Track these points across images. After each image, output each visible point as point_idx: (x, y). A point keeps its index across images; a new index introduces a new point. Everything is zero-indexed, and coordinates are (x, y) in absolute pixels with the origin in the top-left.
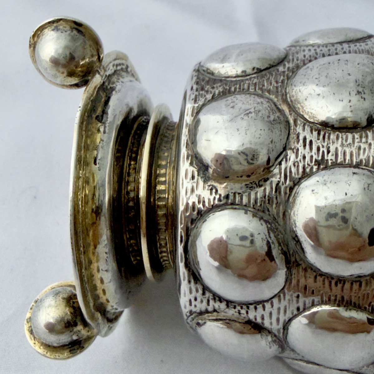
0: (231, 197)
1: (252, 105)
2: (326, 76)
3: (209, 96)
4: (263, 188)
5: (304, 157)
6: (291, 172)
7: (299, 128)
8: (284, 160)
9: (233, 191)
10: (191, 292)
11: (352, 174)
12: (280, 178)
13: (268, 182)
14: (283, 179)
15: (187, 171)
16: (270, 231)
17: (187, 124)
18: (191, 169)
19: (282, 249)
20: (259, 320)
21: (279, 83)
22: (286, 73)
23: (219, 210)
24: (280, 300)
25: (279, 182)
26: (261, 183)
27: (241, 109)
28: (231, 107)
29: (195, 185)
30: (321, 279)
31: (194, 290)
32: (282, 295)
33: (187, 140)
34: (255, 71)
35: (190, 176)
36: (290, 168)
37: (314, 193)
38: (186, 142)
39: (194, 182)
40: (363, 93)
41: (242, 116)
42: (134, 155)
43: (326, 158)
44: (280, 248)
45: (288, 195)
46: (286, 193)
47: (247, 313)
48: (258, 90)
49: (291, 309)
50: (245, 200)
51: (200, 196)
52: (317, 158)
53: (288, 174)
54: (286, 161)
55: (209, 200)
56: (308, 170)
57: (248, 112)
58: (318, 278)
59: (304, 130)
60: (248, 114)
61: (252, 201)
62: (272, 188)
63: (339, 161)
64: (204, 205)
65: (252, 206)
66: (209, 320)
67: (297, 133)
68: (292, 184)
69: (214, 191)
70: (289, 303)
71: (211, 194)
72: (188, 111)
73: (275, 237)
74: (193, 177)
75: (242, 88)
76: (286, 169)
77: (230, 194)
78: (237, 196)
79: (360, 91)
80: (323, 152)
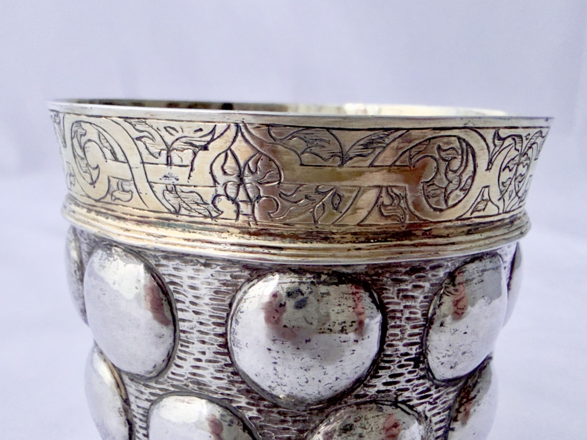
5: (409, 381)
6: (421, 392)
7: (369, 392)
8: (408, 403)
11: (442, 327)
12: (426, 403)
21: (285, 418)
22: (263, 408)
36: (419, 394)
37: (455, 366)
40: (343, 325)
43: (413, 356)
45: (441, 389)
52: (412, 366)
53: (424, 394)
54: (410, 400)
59: (374, 386)
62: (433, 408)
63: (419, 341)
67: (376, 393)
76: (418, 399)
79: (340, 329)
80: (406, 360)
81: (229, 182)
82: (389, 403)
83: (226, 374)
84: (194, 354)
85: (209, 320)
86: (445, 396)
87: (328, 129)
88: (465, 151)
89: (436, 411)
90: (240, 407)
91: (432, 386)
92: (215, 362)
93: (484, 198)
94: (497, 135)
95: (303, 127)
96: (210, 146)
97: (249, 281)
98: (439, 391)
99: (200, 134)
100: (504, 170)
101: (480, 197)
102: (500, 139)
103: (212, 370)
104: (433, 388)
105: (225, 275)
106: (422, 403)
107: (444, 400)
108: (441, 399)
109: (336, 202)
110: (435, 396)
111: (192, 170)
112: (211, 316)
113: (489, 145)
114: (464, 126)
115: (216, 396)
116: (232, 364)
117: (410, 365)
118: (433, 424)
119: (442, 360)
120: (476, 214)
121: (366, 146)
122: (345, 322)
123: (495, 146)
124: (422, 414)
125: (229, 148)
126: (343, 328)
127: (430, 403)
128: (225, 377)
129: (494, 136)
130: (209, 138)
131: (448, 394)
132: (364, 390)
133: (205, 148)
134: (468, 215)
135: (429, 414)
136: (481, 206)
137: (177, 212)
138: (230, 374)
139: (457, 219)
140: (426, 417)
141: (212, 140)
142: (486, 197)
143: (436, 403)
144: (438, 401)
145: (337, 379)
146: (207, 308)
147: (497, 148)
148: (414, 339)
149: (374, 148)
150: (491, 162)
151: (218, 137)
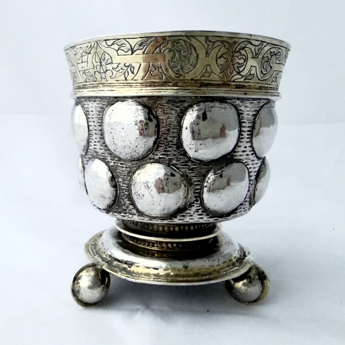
0: (196, 195)
1: (141, 184)
2: (123, 141)
3: (131, 207)
4: (192, 178)
5: (174, 155)
6: (183, 162)
7: (156, 157)
8: (176, 166)
9: (193, 194)
10: (241, 212)
11: (187, 130)
12: (186, 168)
13: (189, 175)
14: (187, 167)
15: (179, 220)
16: (216, 173)
17: (150, 220)
18: (178, 217)
19: (225, 166)
20: (256, 173)
21: (123, 166)
22: (115, 161)
23: (203, 201)
24: (248, 165)
25: (189, 169)
26: (189, 179)
27: (145, 191)
28: (143, 196)
29: (188, 215)
30: (240, 143)
31: (240, 210)
32: (246, 164)
33: (160, 220)
34: (113, 180)
35: (182, 218)
36: (181, 163)
37: (197, 151)
38: (161, 221)
39: (186, 215)
40: (136, 122)
41: (150, 191)
42: (151, 244)
43: (175, 143)
44: (224, 167)
45: (196, 164)
46: (195, 165)
47: (252, 180)
48: (128, 179)
49: (252, 158)
50: (198, 187)
51: (194, 212)
52: (175, 148)
53: (184, 164)
54: (176, 165)
55: (197, 207)
56: (182, 153)
57: (147, 187)
58: (239, 145)
59: (157, 155)
60: (148, 187)
61: (199, 183)
62: (192, 173)
63: (177, 136)
64: (200, 209)
65: (202, 183)
66: (253, 199)
67: (159, 159)
68: (190, 162)
69: (192, 204)
70: (250, 159)
71: (194, 206)
72: (141, 219)
73: (218, 170)
74: (183, 216)
75: (126, 188)
76: (181, 165)
77: (194, 195)
78: (196, 192)
79: (135, 124)
80: (171, 144)
81: (98, 65)
82: (166, 164)
83: (103, 147)
84: (94, 140)
85: (97, 124)
87: (124, 39)
88: (189, 47)
89: (193, 175)
90: (108, 161)
92: (100, 142)
93: (208, 71)
95: (117, 39)
96: (91, 52)
97: (107, 106)
99: (88, 48)
100: (219, 58)
101: (205, 70)
103: (99, 146)
105: (100, 105)
106: (184, 168)
108: (197, 169)
109: (132, 70)
110: (192, 167)
111: (88, 63)
112: (97, 123)
113: (204, 44)
114: (185, 35)
115: (101, 157)
116: (104, 143)
117: (174, 147)
118: (192, 181)
119: (190, 146)
120: (203, 78)
121: (140, 45)
122: (137, 121)
123: (208, 45)
124: (184, 173)
125: (96, 52)
126: (136, 123)
128: (103, 149)
129: (206, 40)
130: (90, 49)
132: (153, 156)
133: (90, 53)
134: (198, 78)
136: (207, 75)
137: (86, 82)
138: (104, 147)
139: (191, 80)
140: (187, 176)
141: (91, 49)
143: (193, 170)
145: (136, 147)
146: (96, 119)
148: (174, 135)
149: (144, 46)
150: (207, 53)
151: (93, 48)
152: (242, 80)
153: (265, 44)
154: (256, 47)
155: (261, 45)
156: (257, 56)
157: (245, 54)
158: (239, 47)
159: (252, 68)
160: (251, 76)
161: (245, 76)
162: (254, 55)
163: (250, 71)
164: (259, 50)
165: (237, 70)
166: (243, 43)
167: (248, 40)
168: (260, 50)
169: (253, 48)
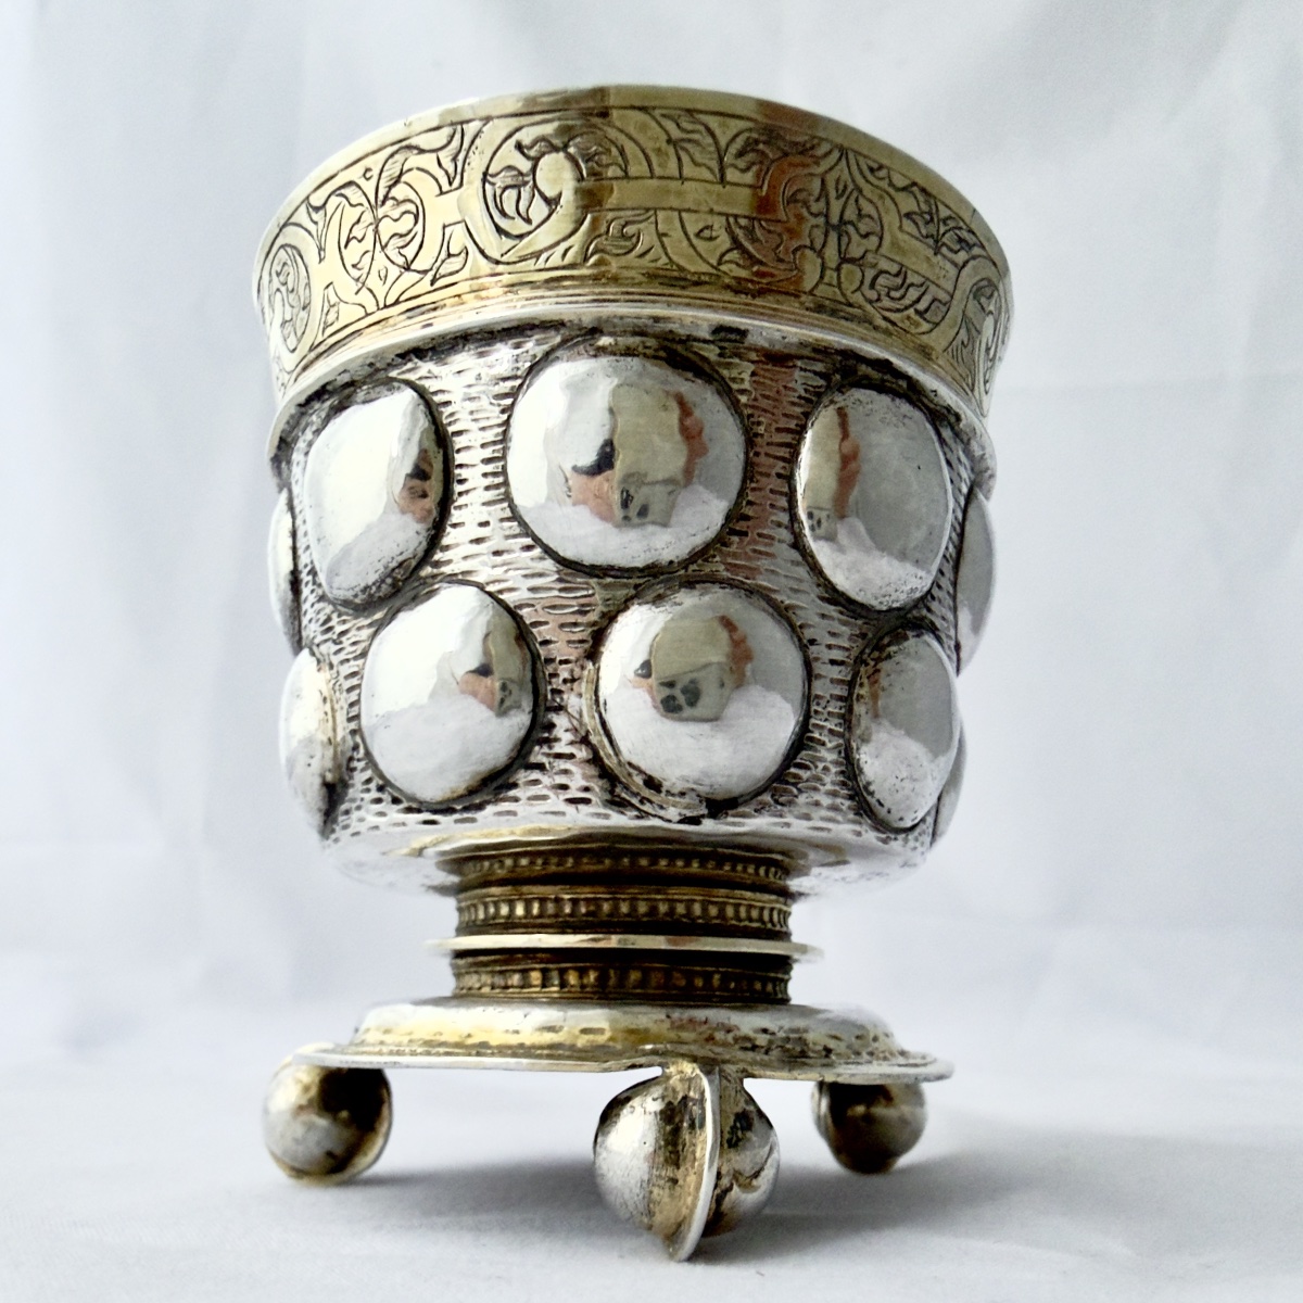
10: (542, 798)
31: (535, 790)
47: (565, 662)
49: (528, 562)
64: (370, 780)
69: (351, 765)
86: (353, 632)
89: (342, 656)
91: (333, 612)
93: (332, 303)
94: (310, 210)
98: (344, 622)
100: (346, 246)
101: (326, 304)
102: (317, 209)
104: (334, 616)
107: (353, 640)
108: (348, 636)
110: (339, 629)
113: (309, 229)
118: (341, 678)
120: (330, 331)
123: (316, 223)
124: (327, 658)
127: (335, 642)
129: (308, 212)
131: (359, 629)
134: (320, 339)
135: (335, 660)
136: (331, 317)
139: (311, 350)
140: (331, 666)
142: (333, 299)
143: (341, 643)
144: (344, 639)
147: (321, 224)
150: (321, 249)
152: (425, 285)
153: (471, 129)
154: (442, 154)
155: (458, 137)
156: (456, 183)
157: (413, 196)
158: (384, 184)
159: (448, 230)
160: (452, 259)
161: (431, 269)
162: (444, 181)
163: (445, 242)
164: (454, 159)
165: (401, 261)
166: (390, 161)
167: (404, 144)
168: (461, 157)
169: (428, 161)
